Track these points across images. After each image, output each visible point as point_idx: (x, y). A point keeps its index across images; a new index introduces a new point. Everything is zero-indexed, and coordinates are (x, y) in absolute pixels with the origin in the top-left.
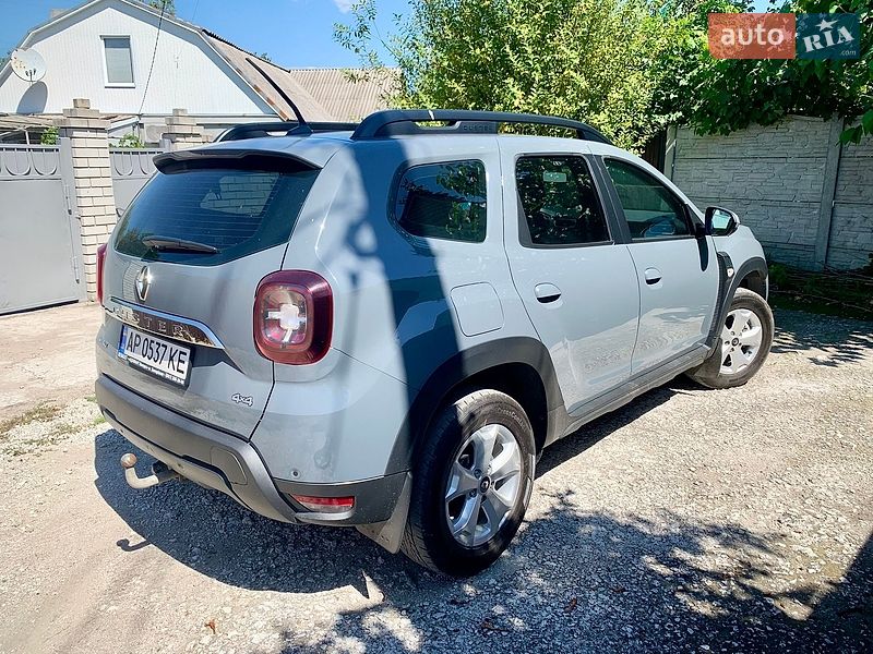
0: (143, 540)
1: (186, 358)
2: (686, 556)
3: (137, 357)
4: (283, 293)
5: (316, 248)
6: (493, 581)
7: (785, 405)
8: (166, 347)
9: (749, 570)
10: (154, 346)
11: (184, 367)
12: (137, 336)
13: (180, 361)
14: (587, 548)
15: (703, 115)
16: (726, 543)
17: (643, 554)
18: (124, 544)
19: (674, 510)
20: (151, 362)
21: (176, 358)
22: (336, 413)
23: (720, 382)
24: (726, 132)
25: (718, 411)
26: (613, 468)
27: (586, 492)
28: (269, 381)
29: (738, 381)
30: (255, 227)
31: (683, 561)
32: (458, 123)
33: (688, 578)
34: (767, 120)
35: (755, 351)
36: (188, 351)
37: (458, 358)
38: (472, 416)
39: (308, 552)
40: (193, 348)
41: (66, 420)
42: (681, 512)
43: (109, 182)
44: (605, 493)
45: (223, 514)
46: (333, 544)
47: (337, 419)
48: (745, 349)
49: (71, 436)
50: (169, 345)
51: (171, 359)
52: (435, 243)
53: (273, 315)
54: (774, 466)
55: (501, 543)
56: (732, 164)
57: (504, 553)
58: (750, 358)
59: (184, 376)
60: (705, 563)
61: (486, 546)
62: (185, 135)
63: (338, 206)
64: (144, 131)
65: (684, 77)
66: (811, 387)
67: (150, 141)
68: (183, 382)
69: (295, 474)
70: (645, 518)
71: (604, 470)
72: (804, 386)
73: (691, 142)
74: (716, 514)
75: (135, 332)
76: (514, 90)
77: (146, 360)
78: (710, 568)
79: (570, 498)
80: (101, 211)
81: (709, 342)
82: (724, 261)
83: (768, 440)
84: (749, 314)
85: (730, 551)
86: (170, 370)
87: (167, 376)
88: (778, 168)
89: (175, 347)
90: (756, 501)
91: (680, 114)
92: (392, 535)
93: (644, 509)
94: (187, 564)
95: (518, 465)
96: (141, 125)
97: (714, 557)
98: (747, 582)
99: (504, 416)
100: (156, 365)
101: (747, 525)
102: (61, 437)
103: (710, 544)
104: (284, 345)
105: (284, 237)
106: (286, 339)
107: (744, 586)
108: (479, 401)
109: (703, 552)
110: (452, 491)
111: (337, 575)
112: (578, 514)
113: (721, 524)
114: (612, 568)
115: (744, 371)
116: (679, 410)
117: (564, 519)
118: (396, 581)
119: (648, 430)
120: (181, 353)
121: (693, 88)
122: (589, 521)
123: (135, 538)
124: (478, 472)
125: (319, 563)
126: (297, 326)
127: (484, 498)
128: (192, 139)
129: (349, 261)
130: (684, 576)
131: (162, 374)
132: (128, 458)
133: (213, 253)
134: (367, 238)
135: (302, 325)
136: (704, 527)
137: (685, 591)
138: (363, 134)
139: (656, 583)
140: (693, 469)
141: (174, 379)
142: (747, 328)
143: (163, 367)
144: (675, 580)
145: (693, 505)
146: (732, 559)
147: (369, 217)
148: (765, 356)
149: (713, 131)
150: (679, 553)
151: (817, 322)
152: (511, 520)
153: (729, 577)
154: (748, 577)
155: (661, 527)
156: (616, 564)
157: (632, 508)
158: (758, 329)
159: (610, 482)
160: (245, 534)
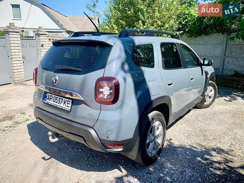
0: (50, 157)
1: (70, 103)
2: (209, 157)
3: (51, 102)
4: (105, 83)
5: (114, 70)
6: (157, 166)
7: (222, 113)
8: (62, 99)
9: (227, 161)
10: (58, 99)
11: (70, 105)
12: (51, 96)
13: (68, 104)
14: (181, 155)
15: (189, 32)
16: (218, 153)
17: (197, 157)
18: (44, 158)
19: (201, 144)
20: (57, 104)
21: (66, 103)
22: (120, 119)
23: (203, 106)
24: (195, 37)
25: (205, 115)
26: (181, 132)
27: (175, 139)
28: (99, 110)
29: (208, 106)
30: (94, 64)
31: (208, 159)
32: (145, 33)
33: (211, 163)
34: (207, 34)
35: (212, 98)
36: (71, 101)
37: (151, 102)
38: (153, 119)
39: (101, 159)
40: (72, 100)
41: (16, 120)
42: (203, 144)
43: (20, 48)
44: (181, 139)
45: (72, 148)
46: (108, 156)
47: (121, 121)
48: (210, 97)
49: (19, 125)
50: (64, 99)
51: (65, 103)
52: (143, 68)
53: (101, 90)
54: (224, 130)
55: (158, 155)
56: (197, 46)
57: (159, 158)
58: (211, 100)
59: (70, 108)
60: (215, 159)
61: (155, 156)
62: (42, 34)
63: (119, 58)
64: (24, 33)
65: (184, 21)
66: (227, 107)
67: (26, 36)
68: (69, 110)
69: (108, 138)
70: (194, 146)
71: (179, 132)
72: (225, 107)
73: (185, 39)
74: (213, 144)
75: (50, 95)
76: (141, 24)
77: (55, 103)
78: (216, 160)
79: (172, 141)
80: (18, 56)
81: (202, 96)
82: (207, 73)
83: (220, 123)
84: (211, 88)
85: (220, 155)
86: (64, 106)
87: (63, 108)
88: (209, 47)
89: (66, 99)
90: (222, 140)
91: (183, 32)
92: (134, 155)
93: (193, 143)
94: (65, 164)
95: (162, 133)
96: (23, 31)
97: (217, 157)
98: (227, 164)
99: (160, 119)
100: (59, 105)
101: (222, 147)
102: (16, 125)
103: (214, 153)
104: (105, 99)
105: (103, 66)
106: (105, 97)
107: (227, 165)
108: (154, 114)
109: (213, 156)
110: (148, 141)
111: (111, 166)
112: (175, 146)
113: (215, 147)
114: (189, 161)
115: (209, 103)
116: (194, 115)
117: (172, 147)
118: (129, 167)
119: (187, 120)
120: (68, 101)
121: (186, 24)
122: (179, 147)
123: (47, 157)
124: (153, 135)
125: (105, 162)
126: (109, 93)
127: (155, 142)
128: (44, 36)
129: (122, 74)
130: (210, 163)
131: (61, 108)
132: (50, 133)
133: (80, 71)
134: (126, 67)
135: (111, 93)
136: (211, 149)
137: (212, 167)
138: (122, 36)
139: (203, 165)
140: (203, 132)
141: (66, 109)
142: (211, 92)
143: (62, 105)
144: (208, 164)
145: (206, 142)
146: (222, 158)
147: (127, 61)
148: (215, 99)
149: (192, 36)
150: (206, 156)
151: (222, 89)
152: (161, 148)
153: (222, 163)
154: (227, 163)
155: (199, 149)
156: (190, 160)
157: (190, 143)
158: (213, 92)
159: (181, 136)
160: (80, 154)
